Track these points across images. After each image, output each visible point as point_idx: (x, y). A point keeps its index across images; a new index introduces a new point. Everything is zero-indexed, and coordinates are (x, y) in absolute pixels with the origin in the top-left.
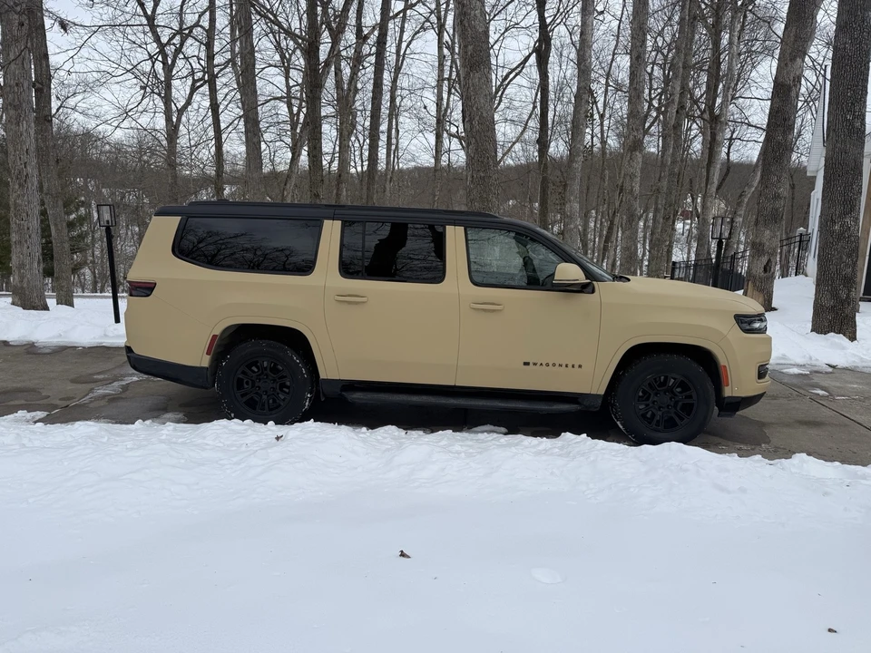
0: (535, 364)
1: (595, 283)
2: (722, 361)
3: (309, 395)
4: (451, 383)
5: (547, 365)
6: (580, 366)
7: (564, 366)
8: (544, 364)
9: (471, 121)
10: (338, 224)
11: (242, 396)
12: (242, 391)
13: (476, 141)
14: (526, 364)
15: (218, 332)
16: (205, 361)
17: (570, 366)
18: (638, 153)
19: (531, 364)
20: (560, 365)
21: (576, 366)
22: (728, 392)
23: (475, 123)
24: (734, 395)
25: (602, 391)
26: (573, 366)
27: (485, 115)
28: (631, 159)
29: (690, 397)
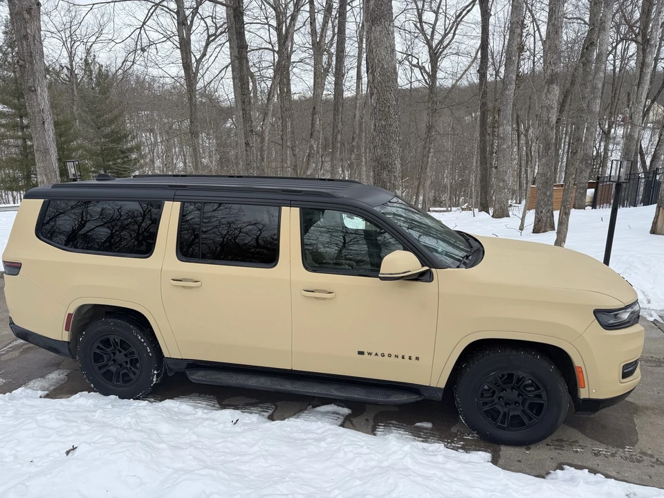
0: (370, 354)
1: (433, 270)
2: (577, 362)
3: (155, 372)
4: (289, 368)
5: (383, 355)
6: (417, 358)
7: (400, 357)
8: (379, 354)
9: (373, 73)
10: (177, 205)
11: (100, 368)
12: (101, 364)
13: (378, 91)
14: (361, 353)
15: (72, 310)
16: (65, 336)
17: (407, 357)
18: (555, 86)
19: (366, 354)
20: (396, 356)
21: (414, 358)
22: (584, 394)
23: (377, 75)
24: (591, 397)
25: (442, 385)
26: (410, 358)
27: (385, 66)
28: (548, 91)
29: (540, 396)
